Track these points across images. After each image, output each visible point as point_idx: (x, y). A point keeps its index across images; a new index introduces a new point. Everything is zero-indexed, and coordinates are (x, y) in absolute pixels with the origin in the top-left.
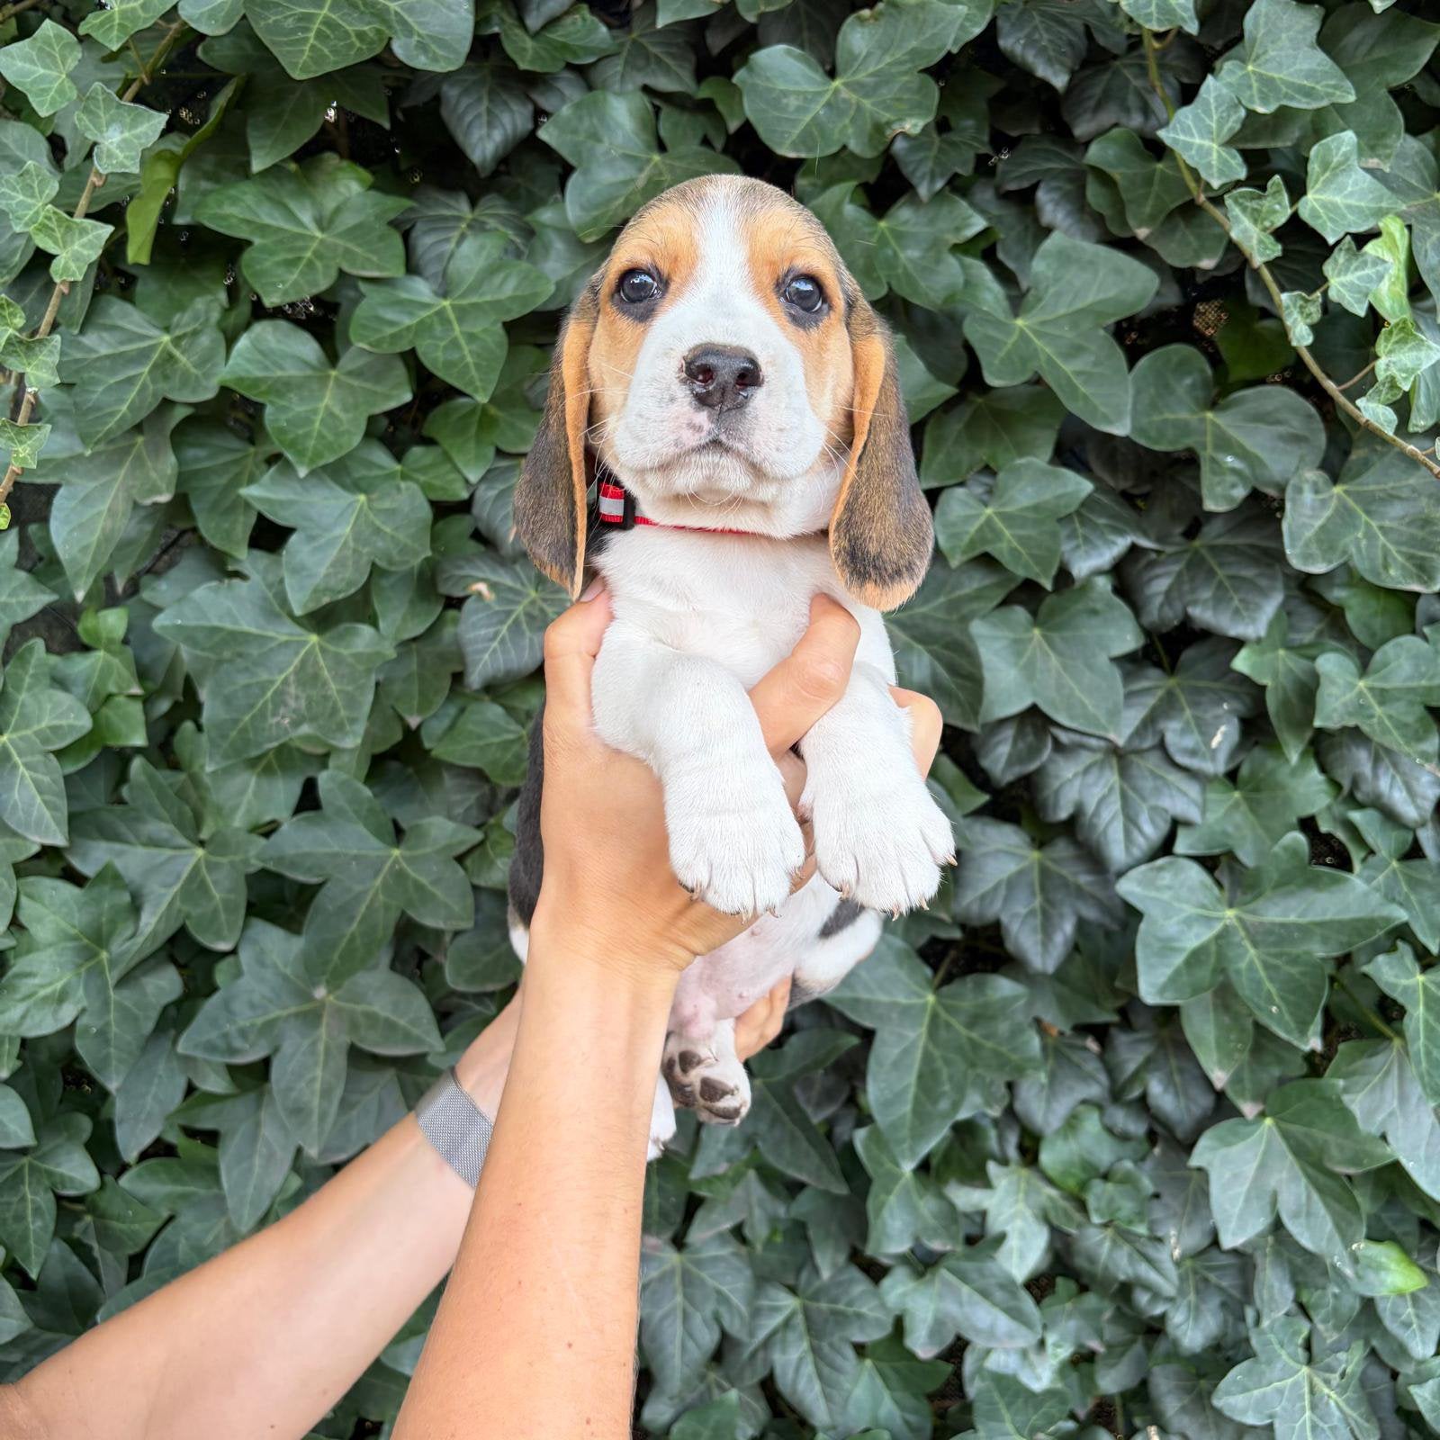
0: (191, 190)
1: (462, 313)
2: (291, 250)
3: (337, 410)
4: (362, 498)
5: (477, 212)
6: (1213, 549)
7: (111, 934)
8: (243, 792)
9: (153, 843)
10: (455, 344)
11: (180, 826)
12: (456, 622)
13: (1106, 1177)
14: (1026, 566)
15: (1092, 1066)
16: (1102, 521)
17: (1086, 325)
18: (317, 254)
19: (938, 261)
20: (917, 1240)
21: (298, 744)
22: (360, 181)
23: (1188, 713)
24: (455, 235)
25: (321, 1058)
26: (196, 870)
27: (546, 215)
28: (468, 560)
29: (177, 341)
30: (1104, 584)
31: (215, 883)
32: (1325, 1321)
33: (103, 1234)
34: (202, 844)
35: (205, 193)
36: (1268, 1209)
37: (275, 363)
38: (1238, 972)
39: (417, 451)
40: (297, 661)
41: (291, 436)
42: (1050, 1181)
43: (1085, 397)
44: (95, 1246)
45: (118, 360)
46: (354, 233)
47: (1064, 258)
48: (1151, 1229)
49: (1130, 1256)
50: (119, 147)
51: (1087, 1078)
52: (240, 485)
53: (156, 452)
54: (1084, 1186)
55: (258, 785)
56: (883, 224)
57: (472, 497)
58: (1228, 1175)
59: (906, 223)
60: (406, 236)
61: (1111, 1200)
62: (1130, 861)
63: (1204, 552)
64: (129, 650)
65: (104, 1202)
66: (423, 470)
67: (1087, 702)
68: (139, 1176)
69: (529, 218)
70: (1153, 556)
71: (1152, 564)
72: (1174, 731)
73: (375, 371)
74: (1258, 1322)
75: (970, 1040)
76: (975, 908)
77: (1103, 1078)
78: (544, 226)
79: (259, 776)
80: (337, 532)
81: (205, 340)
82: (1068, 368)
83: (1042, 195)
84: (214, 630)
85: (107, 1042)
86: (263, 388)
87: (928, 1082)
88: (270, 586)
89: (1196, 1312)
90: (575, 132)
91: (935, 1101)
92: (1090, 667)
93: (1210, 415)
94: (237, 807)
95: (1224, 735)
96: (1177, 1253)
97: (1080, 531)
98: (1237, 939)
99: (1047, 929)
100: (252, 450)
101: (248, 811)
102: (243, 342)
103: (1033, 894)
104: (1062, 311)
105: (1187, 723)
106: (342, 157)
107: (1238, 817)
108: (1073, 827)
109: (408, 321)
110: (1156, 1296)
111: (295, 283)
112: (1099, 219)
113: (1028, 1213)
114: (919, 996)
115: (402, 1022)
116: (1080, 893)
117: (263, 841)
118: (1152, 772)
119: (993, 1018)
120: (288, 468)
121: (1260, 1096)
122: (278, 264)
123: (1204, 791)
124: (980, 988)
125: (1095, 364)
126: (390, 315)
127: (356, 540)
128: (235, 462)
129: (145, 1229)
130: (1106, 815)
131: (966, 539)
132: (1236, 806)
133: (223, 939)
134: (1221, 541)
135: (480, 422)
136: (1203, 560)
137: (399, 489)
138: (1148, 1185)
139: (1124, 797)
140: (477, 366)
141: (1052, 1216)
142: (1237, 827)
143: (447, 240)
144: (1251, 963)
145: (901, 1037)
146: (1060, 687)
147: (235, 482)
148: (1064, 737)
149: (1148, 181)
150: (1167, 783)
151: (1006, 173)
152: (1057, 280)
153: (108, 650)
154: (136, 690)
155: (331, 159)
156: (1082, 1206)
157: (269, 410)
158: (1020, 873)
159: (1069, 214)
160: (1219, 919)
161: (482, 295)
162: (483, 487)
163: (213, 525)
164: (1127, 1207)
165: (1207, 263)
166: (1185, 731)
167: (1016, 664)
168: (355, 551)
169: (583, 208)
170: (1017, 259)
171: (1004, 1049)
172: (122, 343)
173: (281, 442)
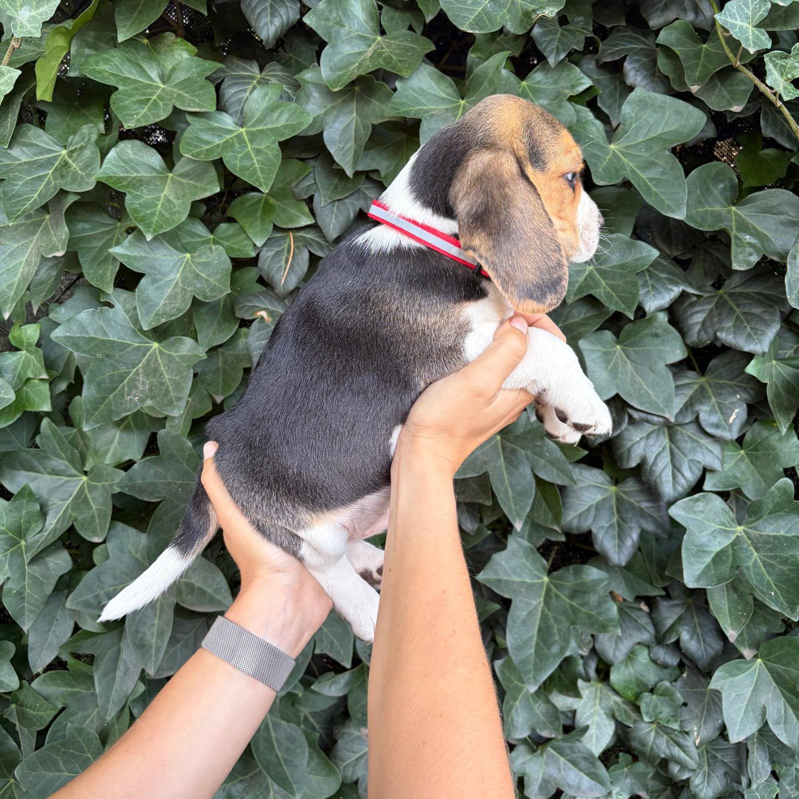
0: (79, 54)
1: (253, 136)
2: (143, 94)
3: (172, 198)
4: (188, 255)
5: (263, 73)
6: (732, 295)
7: (27, 530)
8: (111, 442)
9: (55, 472)
10: (248, 156)
11: (72, 462)
12: (247, 336)
13: (652, 691)
14: (616, 304)
15: (644, 621)
16: (663, 276)
17: (656, 148)
18: (160, 98)
19: (560, 107)
20: (533, 730)
21: (146, 411)
22: (189, 51)
23: (714, 400)
24: (251, 87)
25: (158, 612)
26: (82, 489)
27: (308, 75)
28: (255, 296)
29: (70, 154)
30: (663, 317)
31: (93, 499)
32: (790, 784)
33: (22, 716)
34: (86, 473)
35: (88, 56)
36: (760, 717)
37: (132, 168)
38: (748, 568)
39: (223, 226)
40: (144, 360)
41: (142, 214)
42: (616, 692)
43: (656, 194)
44: (17, 724)
45: (33, 165)
46: (185, 84)
47: (643, 104)
48: (681, 726)
49: (667, 742)
50: (28, 21)
51: (641, 628)
52: (110, 247)
53: (57, 224)
54: (638, 696)
55: (120, 437)
56: (524, 83)
57: (258, 255)
58: (734, 695)
59: (539, 82)
60: (218, 88)
61: (656, 706)
62: (676, 494)
63: (726, 296)
64: (40, 351)
65: (22, 696)
66: (228, 238)
67: (651, 392)
68: (44, 681)
69: (296, 77)
70: (695, 299)
71: (692, 305)
72: (705, 411)
73: (197, 174)
74: (749, 784)
75: (572, 606)
76: (575, 523)
77: (651, 628)
78: (307, 82)
79: (121, 431)
80: (171, 277)
81: (87, 153)
82: (644, 176)
83: (627, 65)
84: (92, 339)
85: (23, 599)
86: (125, 183)
87: (544, 633)
88: (127, 312)
89: (708, 777)
90: (327, 19)
91: (549, 647)
92: (653, 371)
93: (734, 208)
94: (107, 451)
95: (738, 415)
96: (698, 741)
97: (650, 282)
98: (745, 546)
99: (621, 537)
100: (119, 224)
101: (114, 454)
102: (112, 154)
103: (613, 514)
104: (641, 140)
105: (713, 406)
106: (177, 36)
107: (743, 467)
108: (640, 472)
109: (217, 141)
110: (684, 767)
111: (145, 115)
112: (665, 80)
113: (602, 712)
114: (539, 578)
115: (209, 590)
116: (642, 513)
117: (123, 473)
118: (690, 438)
119: (586, 593)
120: (141, 236)
121: (756, 645)
122: (134, 102)
123: (723, 450)
124: (578, 573)
125: (663, 173)
126: (206, 137)
127: (183, 282)
128: (107, 232)
129: (48, 715)
130: (660, 465)
131: (577, 286)
132: (742, 459)
133: (97, 535)
134: (738, 290)
135: (264, 207)
136: (726, 302)
137: (211, 249)
138: (679, 697)
139: (672, 454)
140: (262, 170)
141: (617, 714)
142: (743, 473)
143: (245, 91)
144: (755, 563)
145: (527, 604)
146: (634, 383)
147: (108, 245)
148: (636, 415)
149: (697, 55)
150: (700, 445)
151: (604, 50)
152: (637, 119)
153: (28, 350)
154: (45, 376)
155: (170, 37)
156: (637, 709)
157: (128, 197)
158: (604, 500)
159: (645, 77)
160: (733, 532)
161: (265, 125)
162: (265, 249)
163: (92, 271)
164: (666, 712)
165: (737, 109)
166: (712, 412)
167: (606, 368)
168: (182, 289)
169: (331, 70)
170: (609, 107)
171: (594, 613)
172: (36, 155)
173: (136, 218)
